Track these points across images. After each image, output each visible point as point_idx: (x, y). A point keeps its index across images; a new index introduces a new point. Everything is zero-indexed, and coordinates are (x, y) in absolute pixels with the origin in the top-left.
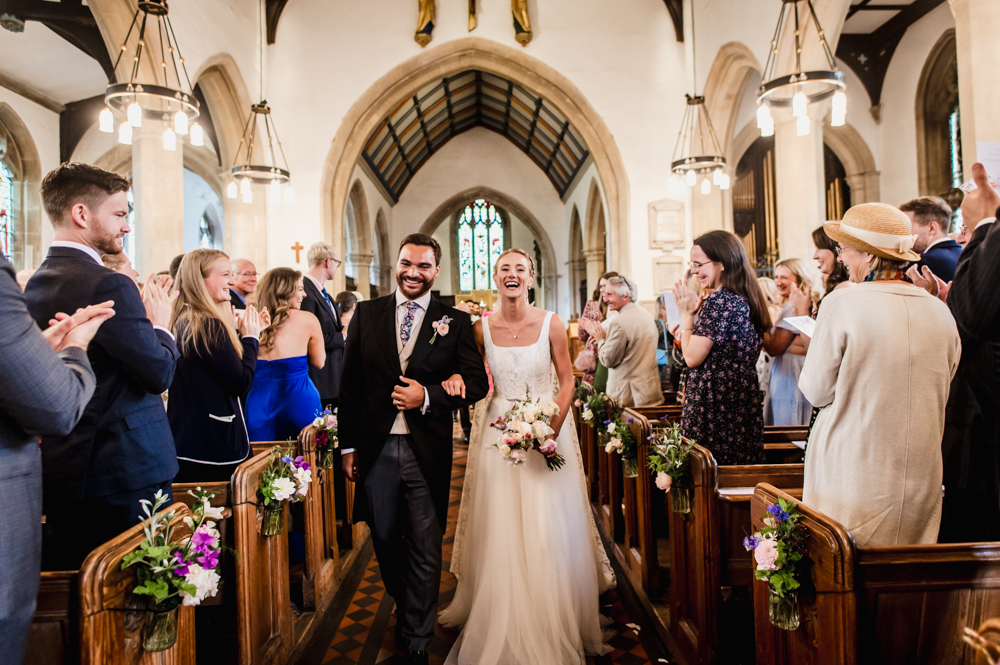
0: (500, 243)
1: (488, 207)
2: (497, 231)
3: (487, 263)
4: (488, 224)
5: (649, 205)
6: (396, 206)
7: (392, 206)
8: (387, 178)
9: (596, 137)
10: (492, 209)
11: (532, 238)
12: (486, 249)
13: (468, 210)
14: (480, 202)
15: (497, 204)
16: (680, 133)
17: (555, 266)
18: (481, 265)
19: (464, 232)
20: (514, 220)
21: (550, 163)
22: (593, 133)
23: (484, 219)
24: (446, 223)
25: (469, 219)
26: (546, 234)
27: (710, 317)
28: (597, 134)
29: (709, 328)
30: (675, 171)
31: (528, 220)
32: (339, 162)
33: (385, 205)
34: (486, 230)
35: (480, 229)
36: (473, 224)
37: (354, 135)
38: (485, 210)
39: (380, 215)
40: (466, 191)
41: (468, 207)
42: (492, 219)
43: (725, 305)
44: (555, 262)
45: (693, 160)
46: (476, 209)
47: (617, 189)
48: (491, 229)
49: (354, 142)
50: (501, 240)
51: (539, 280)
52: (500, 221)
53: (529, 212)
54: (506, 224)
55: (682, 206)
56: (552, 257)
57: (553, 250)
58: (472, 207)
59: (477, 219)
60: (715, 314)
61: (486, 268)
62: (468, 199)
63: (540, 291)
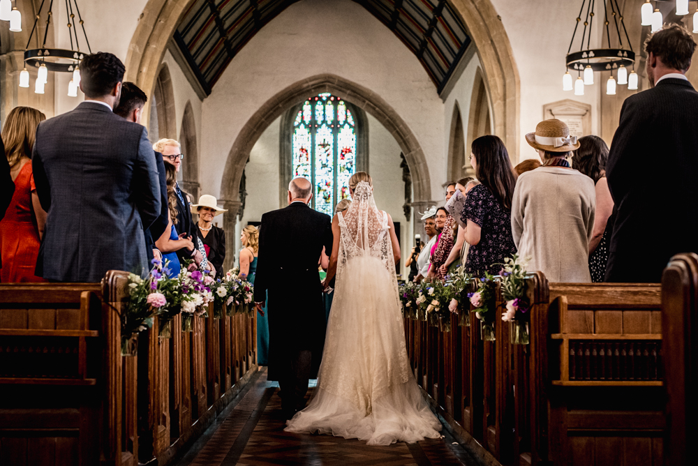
0: (351, 156)
1: (336, 103)
2: (348, 138)
3: (332, 184)
4: (335, 127)
5: (544, 106)
6: (206, 100)
7: (202, 100)
8: (198, 61)
9: (479, 18)
10: (342, 107)
11: (398, 150)
12: (330, 164)
13: (307, 108)
14: (324, 95)
15: (349, 100)
16: (579, 19)
17: (429, 188)
18: (325, 187)
19: (301, 138)
20: (373, 124)
21: (424, 44)
22: (476, 13)
23: (330, 118)
24: (275, 126)
25: (307, 120)
26: (417, 144)
27: (471, 205)
28: (480, 13)
29: (471, 213)
30: (572, 66)
31: (392, 123)
32: (148, 44)
33: (194, 97)
34: (332, 137)
35: (324, 134)
36: (313, 127)
37: (167, 9)
38: (332, 107)
39: (187, 110)
40: (306, 81)
41: (307, 102)
42: (341, 119)
43: (478, 195)
44: (428, 182)
45: (592, 54)
46: (319, 106)
47: (504, 86)
48: (339, 135)
49: (167, 18)
50: (354, 150)
51: (407, 210)
52: (352, 123)
53: (393, 111)
54: (361, 127)
55: (588, 110)
56: (424, 177)
57: (425, 166)
58: (313, 102)
59: (319, 119)
60: (473, 203)
61: (330, 190)
62: (309, 91)
63: (408, 227)
